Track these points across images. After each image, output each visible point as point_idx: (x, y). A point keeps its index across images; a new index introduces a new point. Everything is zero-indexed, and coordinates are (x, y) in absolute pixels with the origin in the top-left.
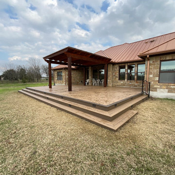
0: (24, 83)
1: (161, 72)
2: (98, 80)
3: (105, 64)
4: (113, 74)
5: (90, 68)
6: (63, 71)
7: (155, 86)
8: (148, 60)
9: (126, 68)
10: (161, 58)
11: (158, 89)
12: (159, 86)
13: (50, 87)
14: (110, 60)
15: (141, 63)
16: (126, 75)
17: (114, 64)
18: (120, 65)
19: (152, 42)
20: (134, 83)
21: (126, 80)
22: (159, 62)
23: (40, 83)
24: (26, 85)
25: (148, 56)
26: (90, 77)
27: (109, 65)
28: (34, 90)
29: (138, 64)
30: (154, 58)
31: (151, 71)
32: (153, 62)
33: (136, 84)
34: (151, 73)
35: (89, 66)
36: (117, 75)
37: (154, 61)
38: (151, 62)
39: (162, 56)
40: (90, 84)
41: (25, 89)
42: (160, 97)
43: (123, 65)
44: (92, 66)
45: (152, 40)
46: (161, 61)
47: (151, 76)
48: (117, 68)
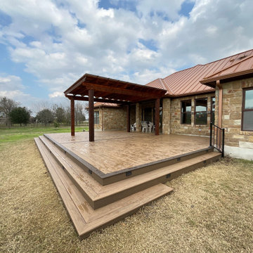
1: (244, 110)
2: (151, 124)
3: (156, 99)
4: (171, 113)
5: (137, 105)
6: (100, 110)
7: (235, 137)
8: (220, 88)
9: (193, 104)
10: (244, 83)
11: (240, 142)
12: (242, 137)
13: (73, 134)
14: (165, 91)
16: (193, 116)
17: (173, 98)
18: (183, 99)
19: (241, 58)
20: (205, 128)
21: (193, 124)
22: (240, 91)
25: (218, 82)
26: (137, 119)
27: (164, 100)
30: (231, 84)
31: (226, 108)
32: (230, 92)
34: (226, 113)
35: (136, 103)
36: (179, 115)
37: (232, 89)
38: (226, 92)
39: (245, 81)
40: (137, 130)
42: (245, 158)
43: (188, 99)
44: (140, 103)
45: (242, 55)
46: (244, 89)
47: (227, 117)
48: (177, 105)
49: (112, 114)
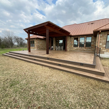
0: (2, 48)
1: (107, 42)
2: (59, 47)
3: (66, 36)
5: (54, 39)
6: (35, 40)
7: (103, 51)
10: (108, 33)
11: (105, 52)
12: (105, 51)
14: (70, 33)
15: (89, 36)
17: (71, 36)
18: (75, 37)
19: (92, 24)
20: (83, 48)
21: (78, 47)
22: (106, 35)
23: (14, 49)
24: (4, 50)
25: (100, 31)
26: (54, 45)
28: (18, 54)
29: (86, 37)
30: (103, 32)
31: (101, 41)
32: (103, 35)
33: (85, 49)
35: (53, 37)
37: (103, 34)
38: (101, 35)
40: (54, 49)
41: (8, 53)
42: (106, 57)
43: (77, 37)
45: (92, 23)
46: (108, 35)
47: (101, 44)
48: (72, 39)
49: (41, 42)
